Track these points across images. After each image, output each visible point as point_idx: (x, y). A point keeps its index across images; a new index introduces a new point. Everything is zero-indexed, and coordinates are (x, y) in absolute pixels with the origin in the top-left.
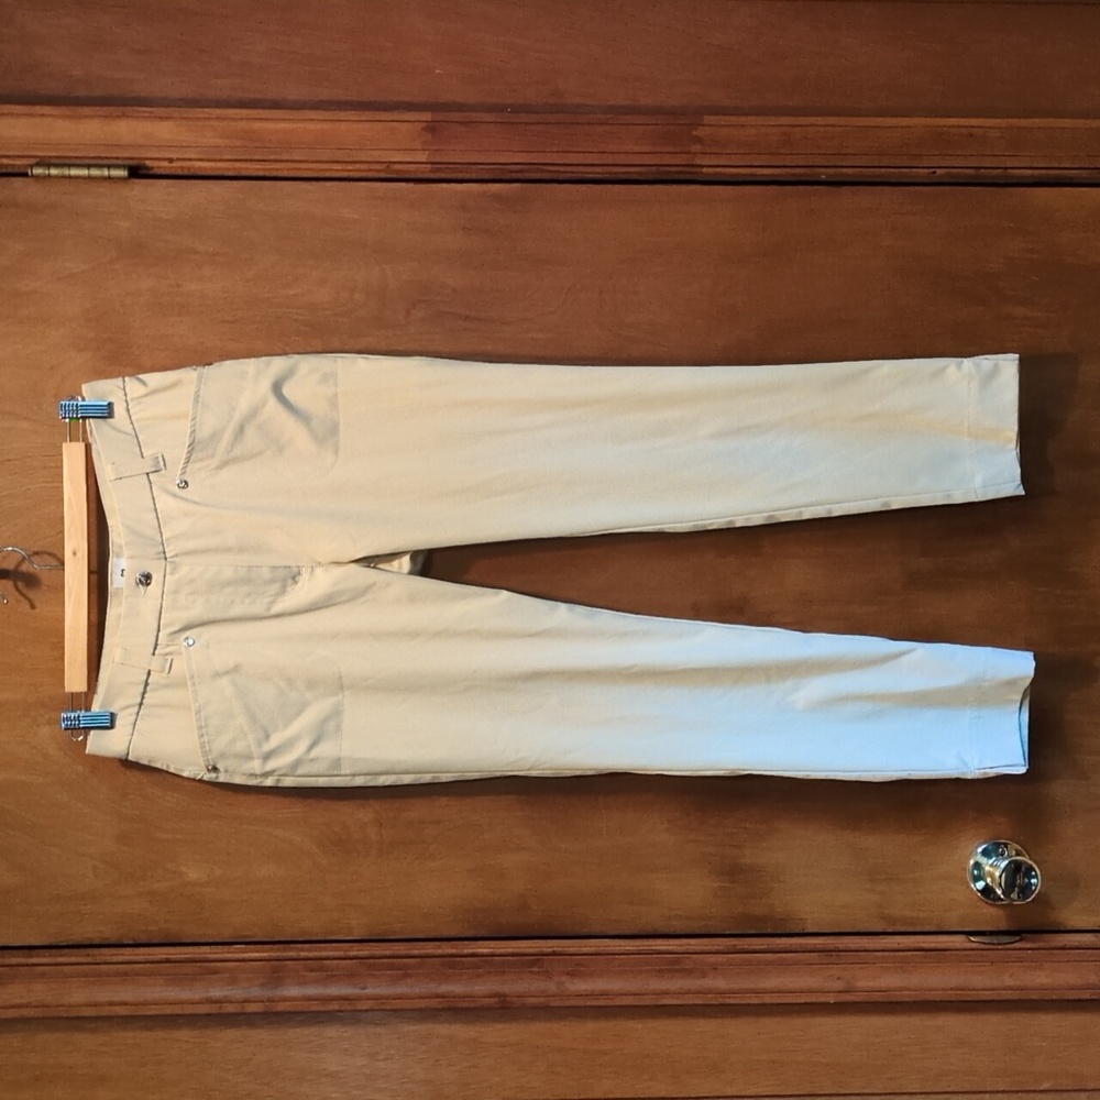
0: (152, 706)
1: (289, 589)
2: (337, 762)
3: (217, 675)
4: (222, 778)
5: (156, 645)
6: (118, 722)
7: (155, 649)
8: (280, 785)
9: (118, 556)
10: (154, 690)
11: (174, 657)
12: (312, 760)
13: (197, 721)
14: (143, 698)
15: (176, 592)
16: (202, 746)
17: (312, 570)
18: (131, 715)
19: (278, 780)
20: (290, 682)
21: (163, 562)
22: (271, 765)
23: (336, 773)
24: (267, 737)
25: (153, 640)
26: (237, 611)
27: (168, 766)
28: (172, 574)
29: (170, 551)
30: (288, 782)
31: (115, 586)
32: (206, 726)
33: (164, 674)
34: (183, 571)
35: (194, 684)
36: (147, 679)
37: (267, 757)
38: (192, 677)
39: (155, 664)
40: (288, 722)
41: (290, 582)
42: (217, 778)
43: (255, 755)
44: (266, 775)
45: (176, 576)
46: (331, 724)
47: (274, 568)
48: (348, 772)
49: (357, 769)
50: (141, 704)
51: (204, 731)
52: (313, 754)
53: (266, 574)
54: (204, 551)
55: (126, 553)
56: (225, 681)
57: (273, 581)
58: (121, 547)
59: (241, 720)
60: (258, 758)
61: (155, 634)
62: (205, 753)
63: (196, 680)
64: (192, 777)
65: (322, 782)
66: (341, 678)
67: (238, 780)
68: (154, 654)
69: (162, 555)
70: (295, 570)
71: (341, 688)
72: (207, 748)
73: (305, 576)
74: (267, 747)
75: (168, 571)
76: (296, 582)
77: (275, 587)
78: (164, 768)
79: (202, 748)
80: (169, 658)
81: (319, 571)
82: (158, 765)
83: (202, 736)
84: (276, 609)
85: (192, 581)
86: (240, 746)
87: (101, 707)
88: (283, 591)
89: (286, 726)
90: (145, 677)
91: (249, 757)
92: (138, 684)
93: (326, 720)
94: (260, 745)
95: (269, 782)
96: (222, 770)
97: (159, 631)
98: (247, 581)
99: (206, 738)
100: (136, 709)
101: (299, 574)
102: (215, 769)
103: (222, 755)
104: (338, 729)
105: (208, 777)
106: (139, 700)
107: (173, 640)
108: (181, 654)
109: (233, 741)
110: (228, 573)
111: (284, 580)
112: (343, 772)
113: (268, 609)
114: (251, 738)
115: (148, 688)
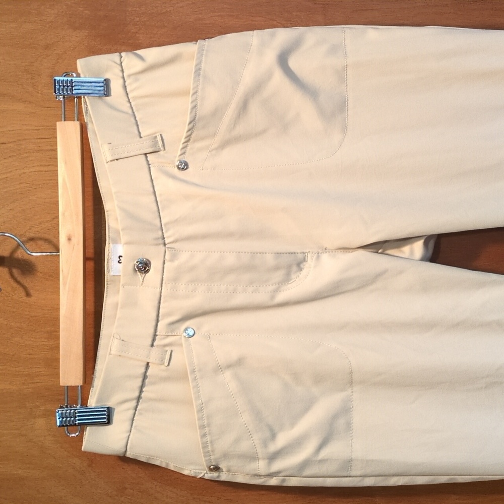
0: (151, 400)
1: (293, 276)
2: (348, 463)
3: (219, 369)
4: (224, 477)
5: (155, 335)
6: (116, 417)
7: (154, 340)
8: (285, 484)
9: (115, 242)
10: (153, 383)
11: (173, 348)
12: (321, 461)
13: (199, 419)
14: (141, 391)
15: (176, 279)
16: (205, 446)
17: (318, 257)
18: (128, 409)
19: (284, 481)
20: (296, 376)
21: (162, 248)
22: (277, 466)
23: (345, 474)
24: (273, 436)
25: (152, 330)
26: (239, 299)
27: (167, 464)
28: (172, 260)
29: (169, 237)
30: (293, 482)
31: (112, 273)
32: (209, 425)
33: (163, 367)
34: (183, 258)
35: (195, 379)
36: (146, 372)
37: (273, 457)
38: (193, 371)
39: (154, 356)
40: (295, 420)
41: (295, 268)
42: (219, 476)
43: (260, 455)
44: (271, 475)
45: (176, 263)
46: (341, 422)
47: (279, 254)
48: (359, 473)
49: (369, 471)
50: (139, 398)
51: (207, 429)
52: (323, 454)
53: (270, 260)
54: (205, 237)
55: (124, 238)
56: (228, 375)
57: (277, 268)
58: (118, 232)
59: (246, 418)
60: (264, 459)
61: (154, 323)
62: (207, 454)
63: (198, 374)
64: (193, 475)
65: (330, 482)
66: (351, 373)
67: (240, 479)
68: (152, 346)
69: (161, 241)
70: (300, 256)
71: (351, 383)
72: (210, 448)
73: (310, 262)
74: (273, 448)
75: (167, 257)
76: (301, 270)
77: (279, 275)
78: (164, 465)
79: (203, 448)
80: (169, 349)
81: (325, 257)
82: (157, 463)
83: (204, 436)
84: (281, 297)
85: (192, 268)
86: (245, 446)
87: (97, 402)
88: (287, 279)
89: (293, 425)
90: (143, 370)
91: (254, 458)
92: (137, 377)
93: (335, 417)
94: (265, 444)
95: (274, 482)
96: (224, 470)
97: (157, 321)
98: (249, 268)
99: (208, 438)
100: (134, 403)
101: (304, 260)
102: (217, 469)
103: (226, 456)
104: (349, 426)
105: (209, 475)
106: (137, 394)
107: (173, 331)
108: (181, 345)
109: (238, 440)
110: (230, 260)
111: (289, 267)
112: (354, 473)
113: (273, 297)
114: (257, 438)
115: (147, 381)
